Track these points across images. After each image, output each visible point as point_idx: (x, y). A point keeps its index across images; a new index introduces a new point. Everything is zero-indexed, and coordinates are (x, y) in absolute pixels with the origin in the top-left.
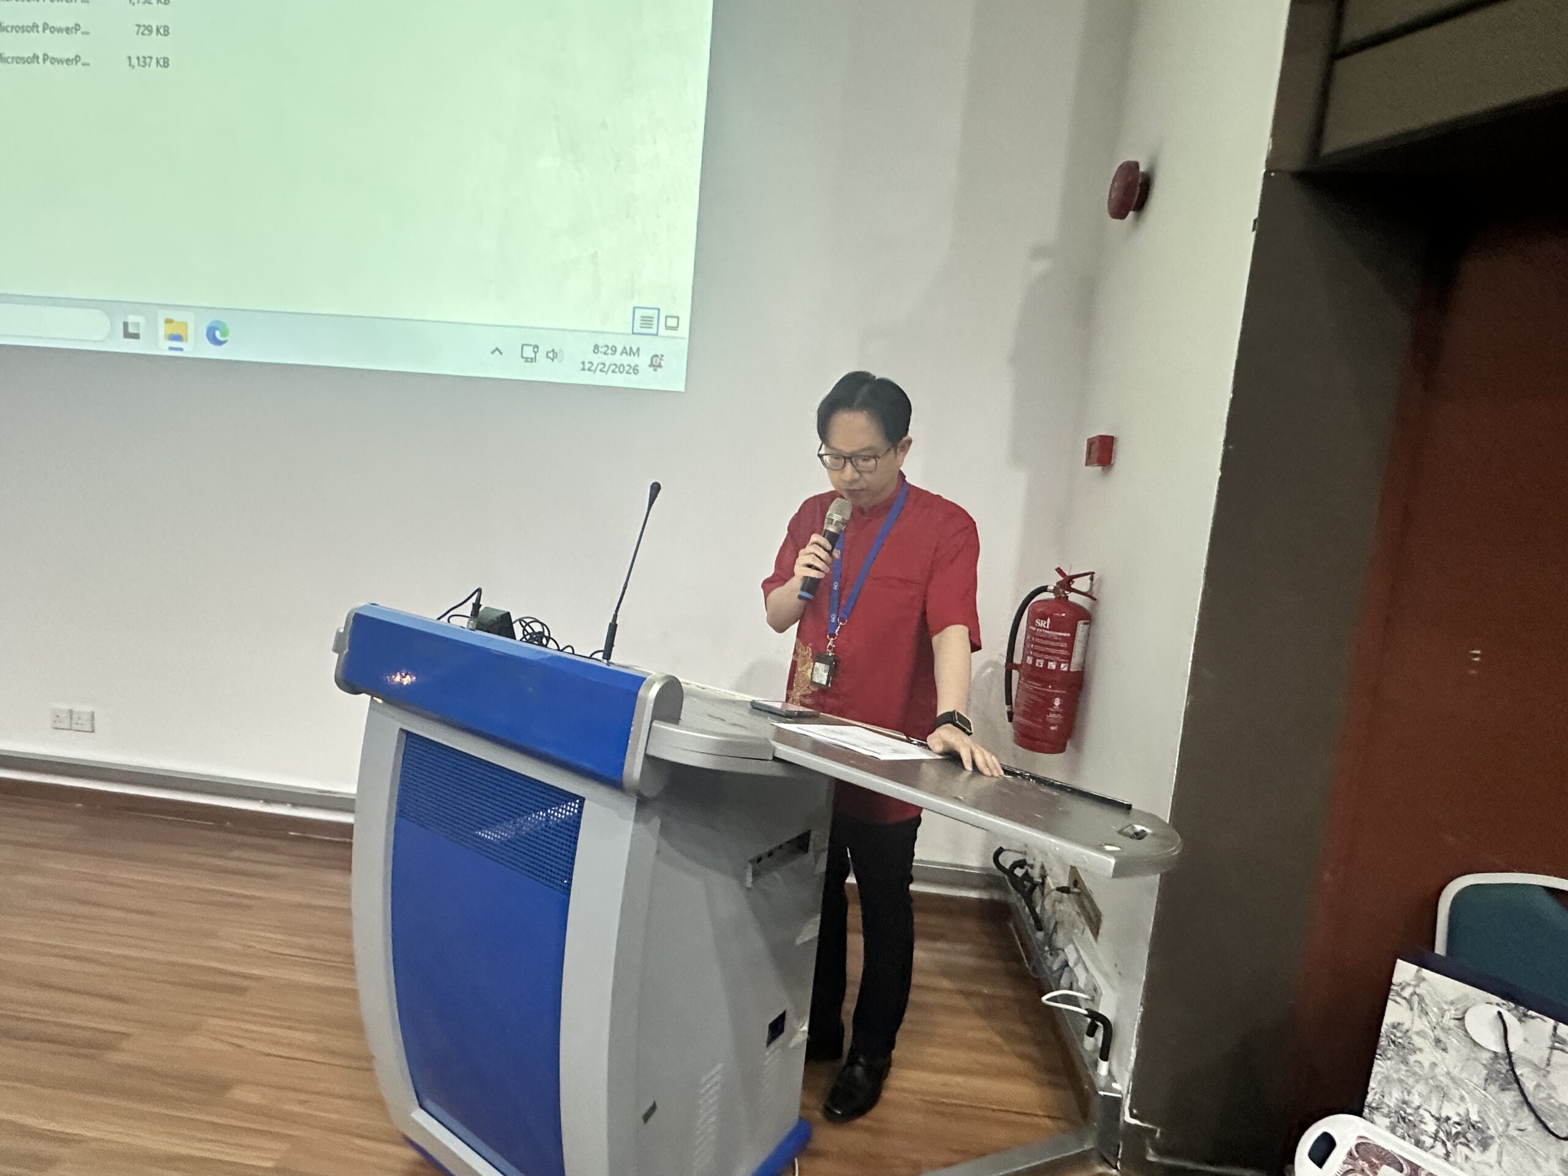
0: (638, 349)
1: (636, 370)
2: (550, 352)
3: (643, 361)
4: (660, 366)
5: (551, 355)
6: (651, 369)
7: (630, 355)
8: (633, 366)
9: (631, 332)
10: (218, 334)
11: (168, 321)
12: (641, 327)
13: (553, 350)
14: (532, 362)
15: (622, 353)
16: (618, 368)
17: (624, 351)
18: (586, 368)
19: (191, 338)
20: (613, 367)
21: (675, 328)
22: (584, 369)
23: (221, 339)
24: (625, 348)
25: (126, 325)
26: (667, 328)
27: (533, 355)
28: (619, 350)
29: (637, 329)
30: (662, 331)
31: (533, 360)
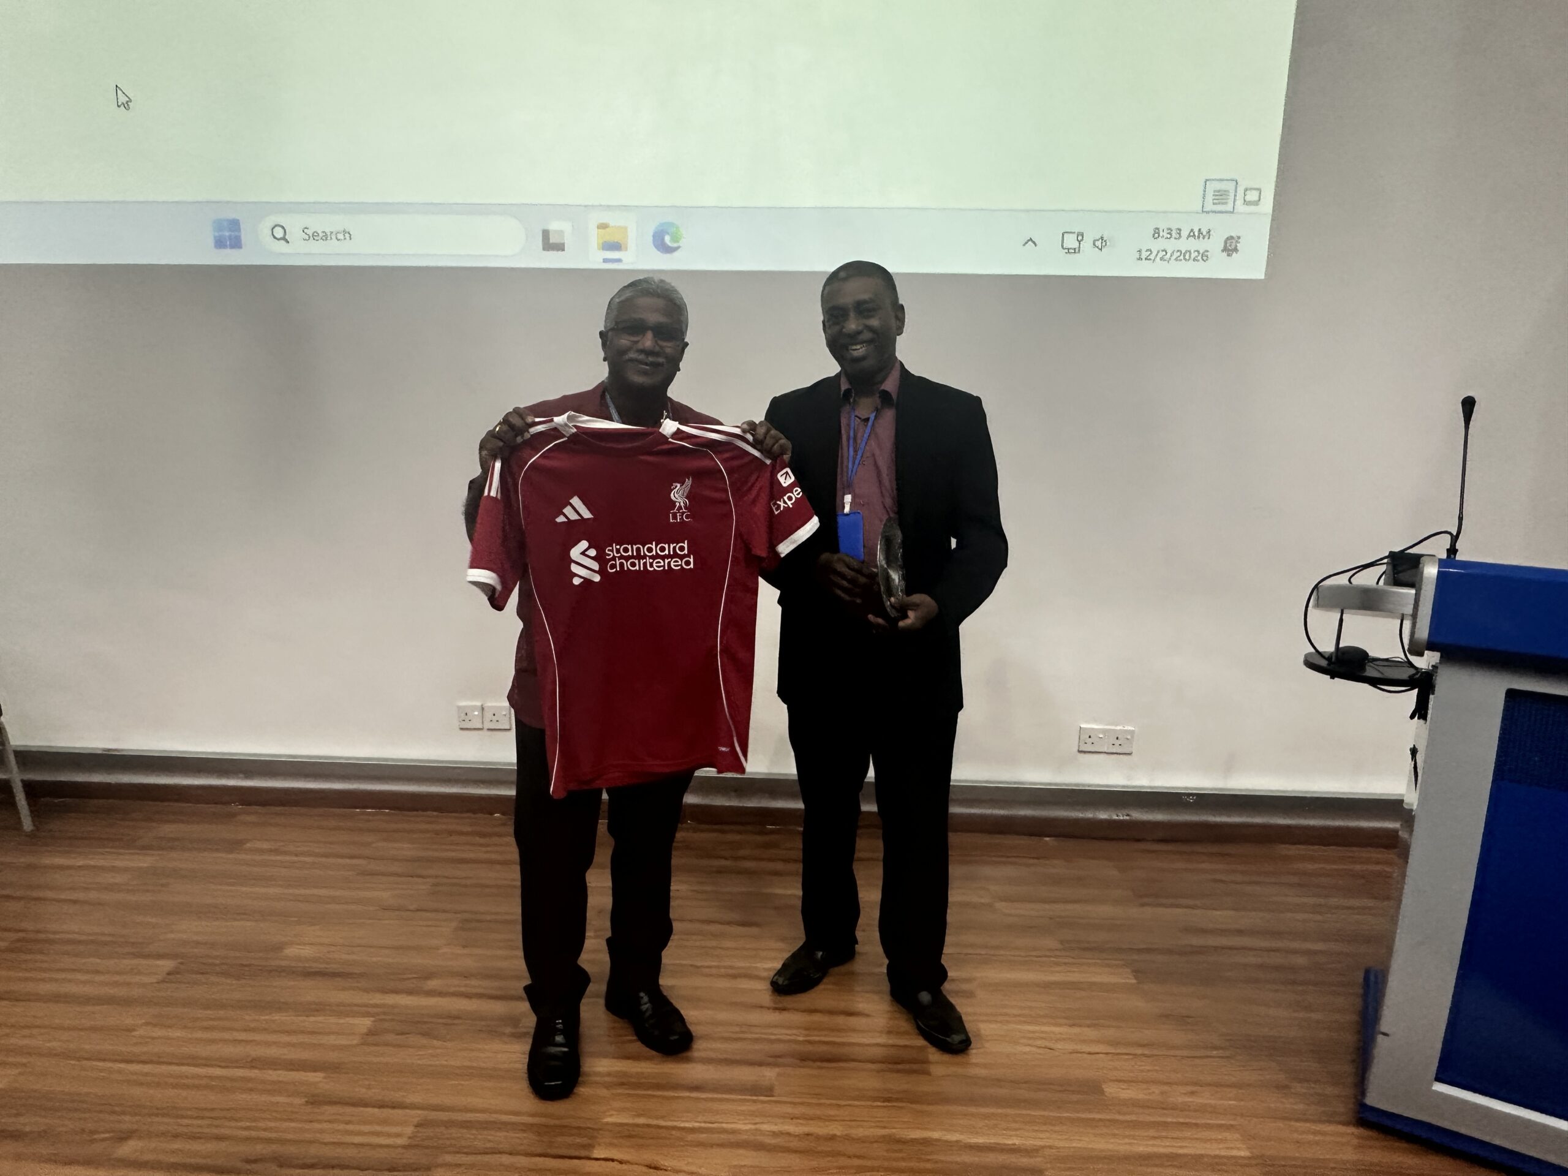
0: (1209, 232)
1: (1204, 256)
2: (1098, 240)
3: (1215, 245)
4: (1236, 250)
5: (1098, 243)
6: (1225, 254)
7: (1199, 237)
8: (1201, 252)
9: (1201, 212)
10: (667, 239)
11: (603, 226)
12: (1214, 204)
13: (1102, 238)
14: (1075, 252)
15: (1189, 236)
16: (1184, 256)
17: (1192, 234)
18: (1143, 257)
19: (632, 243)
20: (1176, 254)
21: (1256, 203)
22: (1140, 259)
23: (675, 245)
24: (1192, 230)
25: (546, 234)
26: (1246, 203)
27: (1076, 245)
28: (1185, 233)
29: (1209, 206)
30: (1240, 206)
31: (1076, 251)
